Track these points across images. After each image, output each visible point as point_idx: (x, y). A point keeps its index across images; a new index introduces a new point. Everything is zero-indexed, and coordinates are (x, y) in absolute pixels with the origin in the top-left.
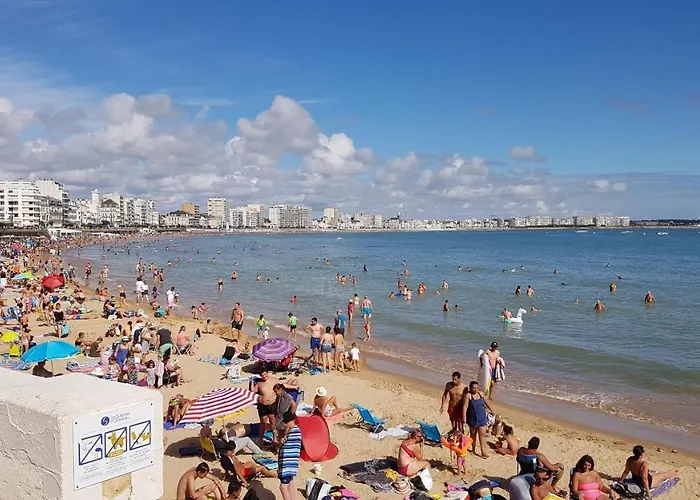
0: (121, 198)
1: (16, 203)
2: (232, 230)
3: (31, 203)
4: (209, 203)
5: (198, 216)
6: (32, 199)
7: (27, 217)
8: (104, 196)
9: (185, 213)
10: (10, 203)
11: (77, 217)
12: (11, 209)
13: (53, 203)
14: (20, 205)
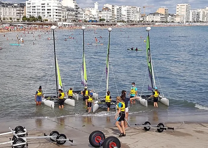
0: (113, 6)
1: (50, 10)
2: (187, 24)
3: (56, 10)
4: (177, 7)
5: (167, 15)
6: (57, 8)
7: (55, 16)
8: (104, 5)
9: (158, 14)
10: (48, 10)
11: (83, 17)
12: (48, 13)
13: (69, 10)
14: (52, 11)
